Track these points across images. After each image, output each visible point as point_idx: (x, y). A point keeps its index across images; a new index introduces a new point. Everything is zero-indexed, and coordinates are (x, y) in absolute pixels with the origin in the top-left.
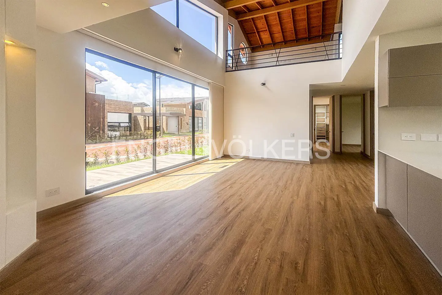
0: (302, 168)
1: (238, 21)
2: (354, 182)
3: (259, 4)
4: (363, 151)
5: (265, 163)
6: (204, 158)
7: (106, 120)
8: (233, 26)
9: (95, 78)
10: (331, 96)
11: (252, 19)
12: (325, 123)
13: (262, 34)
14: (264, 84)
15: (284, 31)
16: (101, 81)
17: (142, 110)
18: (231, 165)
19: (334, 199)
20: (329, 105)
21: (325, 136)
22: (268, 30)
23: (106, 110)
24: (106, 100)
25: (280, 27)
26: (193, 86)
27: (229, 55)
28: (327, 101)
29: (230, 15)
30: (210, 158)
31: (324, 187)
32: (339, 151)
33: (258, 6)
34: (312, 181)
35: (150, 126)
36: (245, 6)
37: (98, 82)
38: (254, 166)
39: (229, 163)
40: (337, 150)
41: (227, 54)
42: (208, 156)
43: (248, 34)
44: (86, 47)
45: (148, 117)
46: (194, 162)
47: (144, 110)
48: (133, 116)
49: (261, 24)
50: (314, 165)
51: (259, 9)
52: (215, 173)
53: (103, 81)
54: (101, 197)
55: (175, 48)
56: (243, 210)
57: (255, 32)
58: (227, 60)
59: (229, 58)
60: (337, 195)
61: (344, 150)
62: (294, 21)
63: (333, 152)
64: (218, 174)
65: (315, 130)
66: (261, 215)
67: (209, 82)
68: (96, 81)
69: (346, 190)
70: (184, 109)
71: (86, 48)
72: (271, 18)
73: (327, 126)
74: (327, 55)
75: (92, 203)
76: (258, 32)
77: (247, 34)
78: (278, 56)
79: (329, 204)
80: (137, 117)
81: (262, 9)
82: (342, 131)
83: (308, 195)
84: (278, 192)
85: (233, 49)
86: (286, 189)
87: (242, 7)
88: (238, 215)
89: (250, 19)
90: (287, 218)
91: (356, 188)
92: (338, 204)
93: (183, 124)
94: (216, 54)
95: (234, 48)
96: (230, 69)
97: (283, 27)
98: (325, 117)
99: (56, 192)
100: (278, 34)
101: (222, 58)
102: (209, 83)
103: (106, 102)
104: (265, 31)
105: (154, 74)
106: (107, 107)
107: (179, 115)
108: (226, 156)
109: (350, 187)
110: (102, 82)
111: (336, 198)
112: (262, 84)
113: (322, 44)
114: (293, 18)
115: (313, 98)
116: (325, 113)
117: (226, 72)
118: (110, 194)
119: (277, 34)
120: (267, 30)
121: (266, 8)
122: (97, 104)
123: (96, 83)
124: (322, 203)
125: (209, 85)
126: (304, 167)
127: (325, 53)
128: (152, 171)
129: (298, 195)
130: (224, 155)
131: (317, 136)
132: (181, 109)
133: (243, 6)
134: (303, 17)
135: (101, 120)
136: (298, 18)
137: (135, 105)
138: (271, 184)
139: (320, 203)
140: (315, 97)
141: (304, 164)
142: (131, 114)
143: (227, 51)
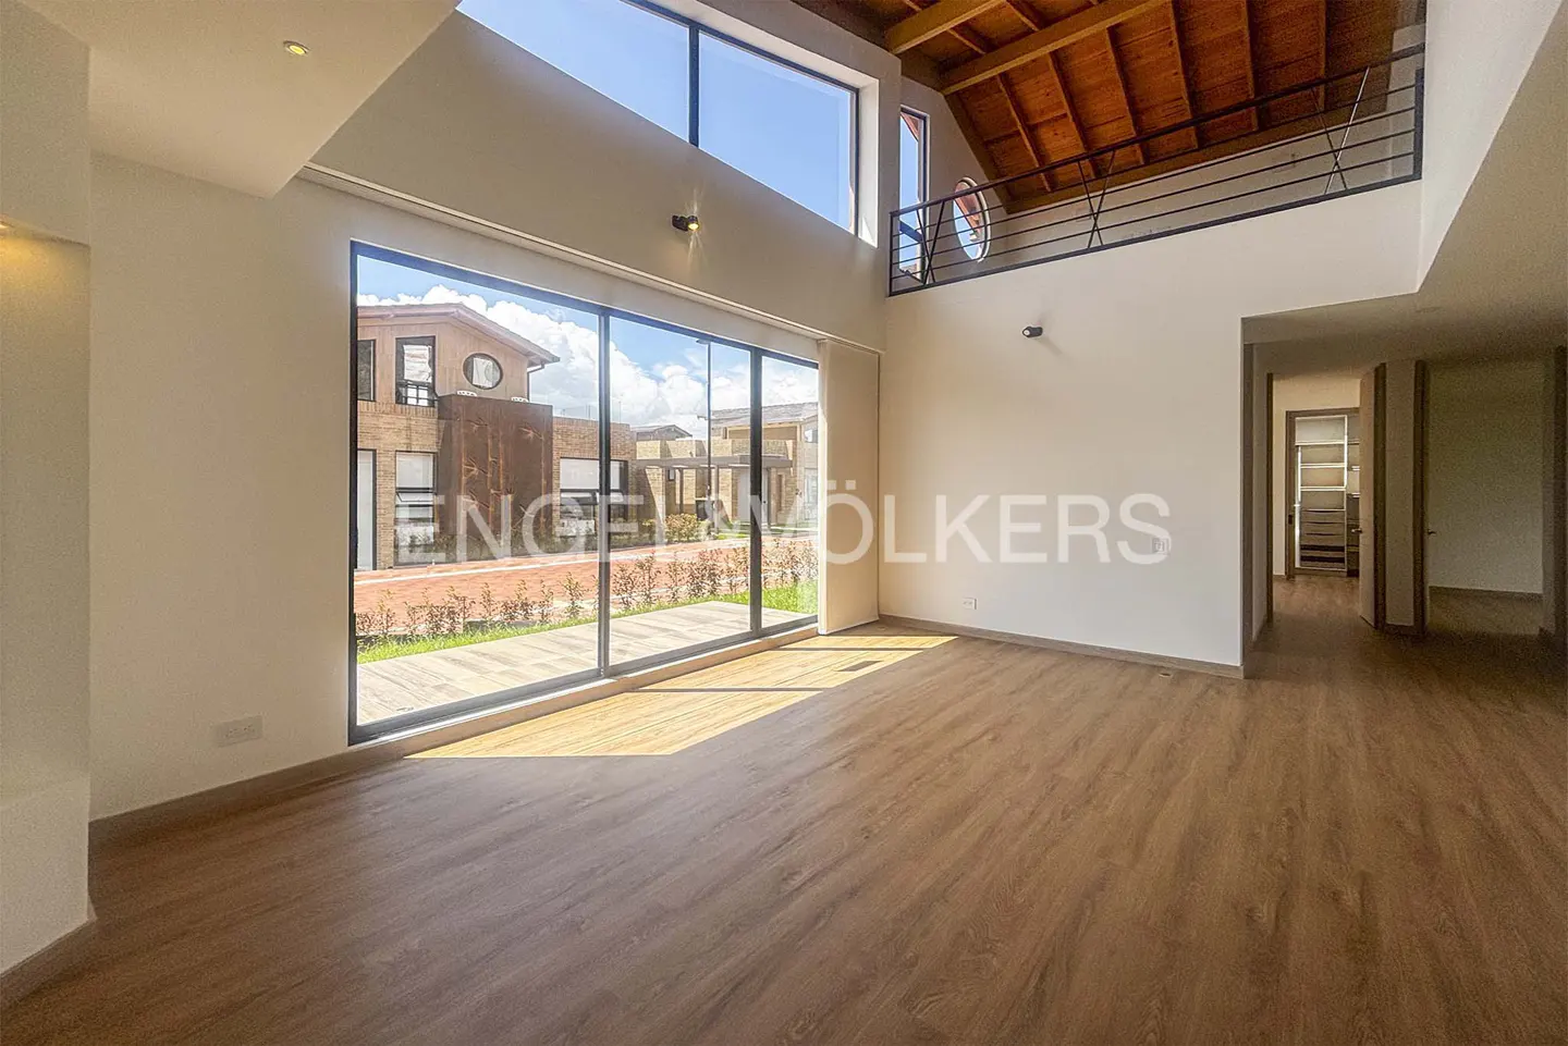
0: (1200, 697)
1: (946, 97)
2: (1484, 806)
3: (1028, 12)
4: (1552, 630)
5: (1033, 664)
6: (802, 626)
7: (555, 482)
8: (924, 119)
9: (528, 354)
10: (1370, 368)
11: (1004, 75)
12: (1342, 489)
13: (1046, 134)
14: (1035, 332)
15: (1141, 106)
16: (543, 363)
17: (665, 451)
18: (889, 659)
19: (1336, 897)
20: (1356, 410)
21: (1342, 549)
22: (1070, 117)
23: (555, 453)
24: (555, 421)
25: (1121, 94)
26: (756, 354)
27: (905, 229)
28: (1349, 392)
29: (909, 77)
30: (822, 627)
31: (1289, 812)
32: (1412, 624)
33: (1025, 20)
34: (1233, 769)
35: (684, 502)
36: (964, 28)
37: (537, 365)
38: (984, 674)
39: (889, 652)
40: (1401, 613)
41: (897, 227)
42: (815, 619)
43: (991, 142)
44: (352, 239)
45: (681, 470)
46: (757, 641)
47: (669, 452)
48: (632, 468)
49: (1043, 95)
50: (1265, 684)
51: (1029, 32)
52: (815, 693)
53: (549, 362)
54: (400, 758)
55: (675, 217)
56: (853, 893)
57: (1018, 133)
58: (893, 250)
59: (904, 240)
60: (1364, 878)
61: (1436, 616)
62: (1188, 56)
63: (1376, 627)
64: (827, 694)
65: (1290, 520)
66: (923, 935)
67: (819, 337)
68: (532, 364)
69: (1426, 854)
70: (790, 443)
71: (352, 242)
72: (1079, 63)
73: (1353, 501)
74: (1340, 171)
75: (363, 778)
76: (1032, 130)
77: (986, 144)
78: (1095, 211)
79: (1306, 923)
80: (645, 474)
81: (1041, 28)
82: (1430, 527)
83: (1193, 851)
84: (1045, 816)
85: (925, 199)
86: (1088, 802)
87: (952, 33)
88: (818, 918)
89: (993, 78)
90: (1042, 977)
91: (1493, 845)
92: (1360, 942)
93: (784, 494)
94: (852, 231)
95: (928, 199)
96: (904, 283)
97: (1137, 92)
98: (1345, 465)
99: (248, 731)
100: (1115, 124)
101: (876, 246)
102: (819, 342)
103: (555, 427)
104: (1056, 119)
105: (603, 318)
106: (557, 441)
107: (770, 465)
108: (886, 622)
109: (1451, 838)
110: (546, 366)
111: (1351, 897)
112: (1027, 333)
113: (1318, 143)
114: (1182, 39)
115: (1274, 383)
116: (1343, 445)
117: (890, 295)
118: (426, 750)
119: (1109, 126)
120: (1065, 115)
121: (1058, 19)
122: (531, 434)
123: (529, 370)
124: (1265, 913)
125: (819, 351)
126: (1212, 692)
127: (1328, 164)
128: (597, 667)
129: (1139, 846)
130: (880, 615)
131: (1303, 548)
132: (781, 443)
133: (953, 29)
134: (1231, 29)
135: (544, 482)
136: (1203, 36)
137: (644, 435)
138: (1027, 768)
139: (1250, 915)
140: (1283, 376)
141: (1214, 677)
142: (626, 462)
143: (895, 214)
